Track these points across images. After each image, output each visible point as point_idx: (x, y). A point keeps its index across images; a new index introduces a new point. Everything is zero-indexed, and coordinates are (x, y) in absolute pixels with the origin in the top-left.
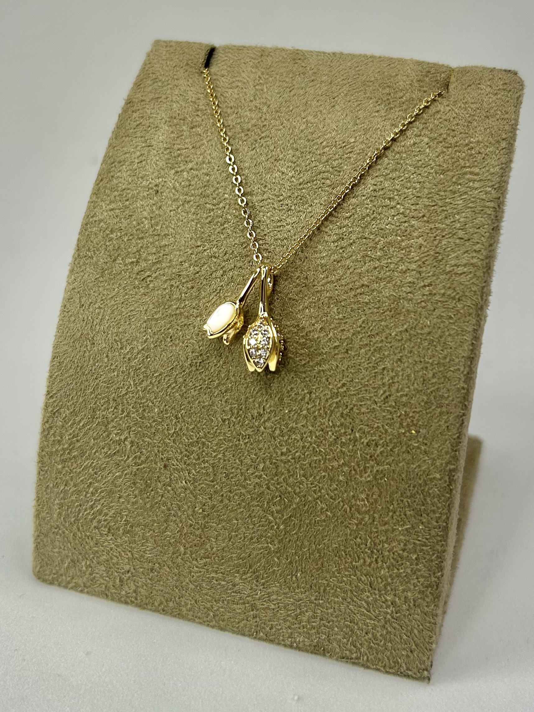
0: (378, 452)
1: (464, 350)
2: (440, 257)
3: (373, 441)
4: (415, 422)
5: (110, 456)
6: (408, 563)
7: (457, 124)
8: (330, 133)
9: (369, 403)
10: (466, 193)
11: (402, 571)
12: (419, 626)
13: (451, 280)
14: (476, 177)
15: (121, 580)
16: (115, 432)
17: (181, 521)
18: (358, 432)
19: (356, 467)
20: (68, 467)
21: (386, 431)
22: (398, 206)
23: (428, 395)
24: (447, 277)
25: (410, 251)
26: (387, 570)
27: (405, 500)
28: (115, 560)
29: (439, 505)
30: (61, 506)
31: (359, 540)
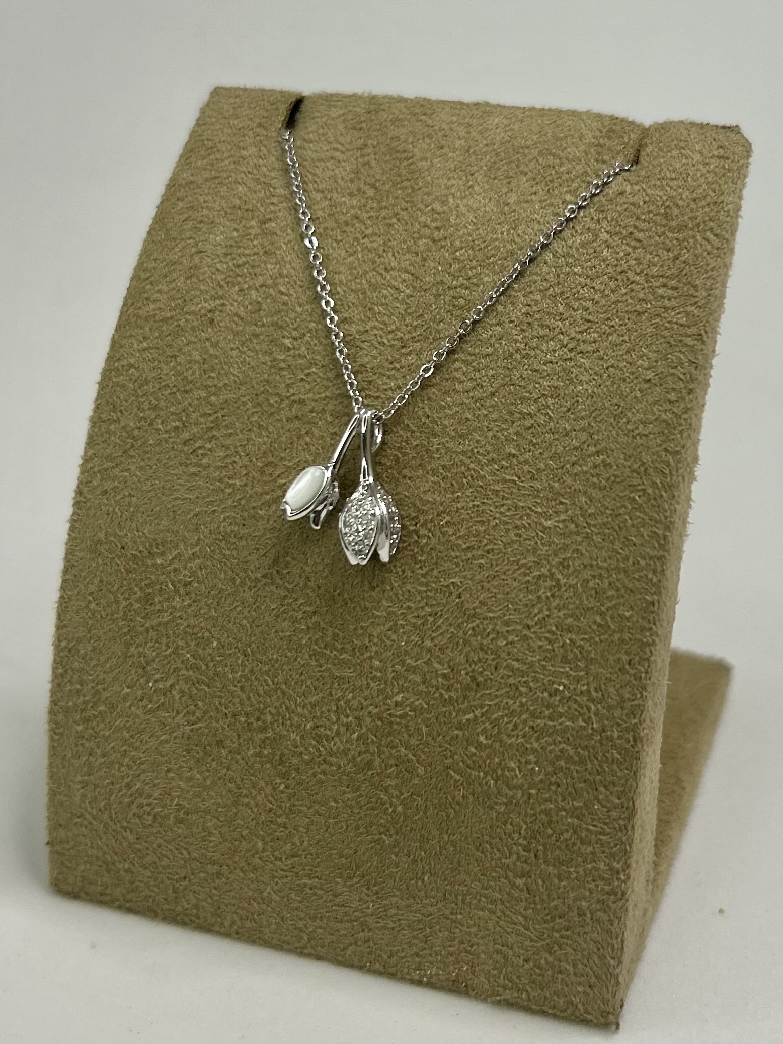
5: (151, 711)
8: (465, 227)
15: (175, 891)
17: (257, 805)
20: (93, 729)
22: (561, 336)
28: (165, 862)
30: (85, 784)
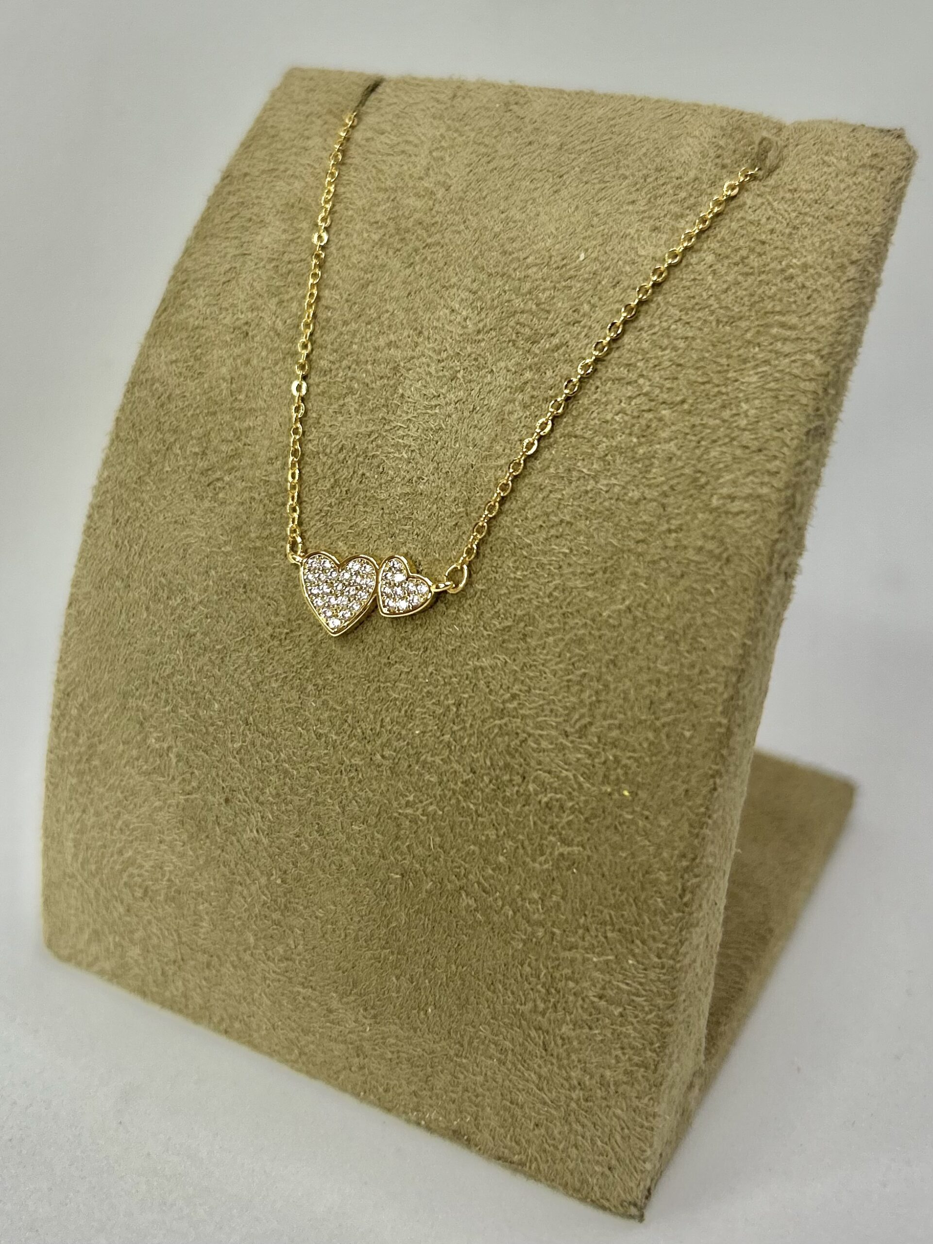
0: (565, 820)
1: (727, 655)
2: (703, 480)
3: (557, 800)
4: (630, 776)
5: (147, 774)
6: (607, 1021)
7: (772, 231)
8: (543, 240)
9: (554, 733)
10: (767, 362)
11: (597, 1032)
12: (622, 1129)
13: (717, 523)
14: (788, 333)
15: (163, 973)
16: (155, 735)
17: (251, 895)
18: (534, 782)
19: (526, 843)
20: (87, 783)
21: (580, 786)
22: (641, 381)
23: (656, 730)
24: (711, 518)
25: (652, 464)
26: (571, 1026)
27: (606, 911)
28: (155, 941)
29: (664, 928)
30: (77, 844)
31: (528, 969)
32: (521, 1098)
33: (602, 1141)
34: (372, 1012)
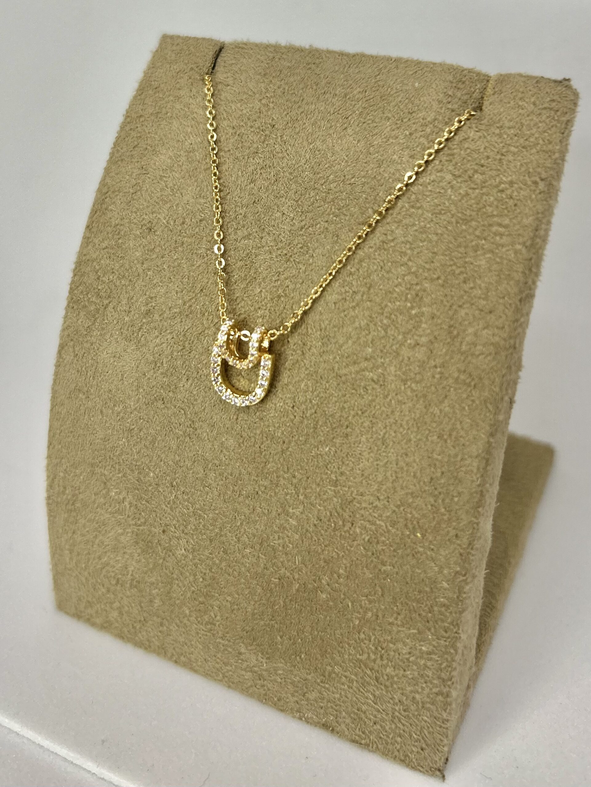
1: (478, 449)
4: (421, 524)
5: (112, 513)
6: (415, 667)
8: (338, 163)
10: (491, 251)
11: (408, 673)
14: (503, 230)
15: (134, 627)
16: (114, 490)
17: (184, 586)
18: (359, 527)
23: (435, 497)
28: (126, 609)
30: (71, 552)
32: (364, 708)
33: (416, 734)
34: (267, 656)
